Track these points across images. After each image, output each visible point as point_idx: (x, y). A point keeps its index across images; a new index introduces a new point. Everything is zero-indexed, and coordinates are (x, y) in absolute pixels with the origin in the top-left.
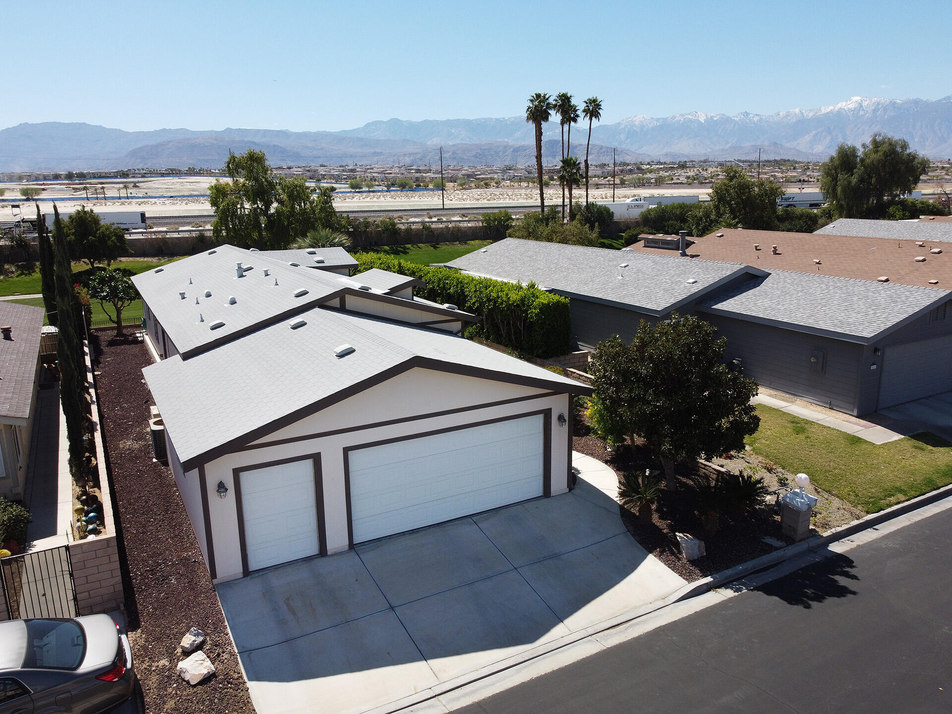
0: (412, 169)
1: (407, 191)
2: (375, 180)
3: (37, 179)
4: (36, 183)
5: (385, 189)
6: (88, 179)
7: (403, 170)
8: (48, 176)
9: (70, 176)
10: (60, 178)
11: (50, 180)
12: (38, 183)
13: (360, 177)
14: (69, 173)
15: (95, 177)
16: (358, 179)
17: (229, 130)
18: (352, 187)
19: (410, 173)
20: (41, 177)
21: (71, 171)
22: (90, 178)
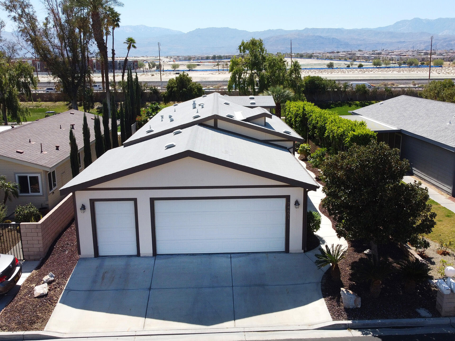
0: (422, 53)
1: (413, 67)
2: (393, 60)
3: (198, 59)
4: (197, 61)
5: (398, 66)
6: (223, 59)
7: (415, 53)
8: (204, 57)
9: (214, 58)
10: (209, 58)
11: (204, 60)
12: (198, 61)
13: (382, 58)
14: (214, 56)
15: (227, 58)
16: (381, 59)
17: (307, 30)
18: (375, 64)
19: (420, 55)
20: (200, 58)
21: (215, 55)
22: (224, 59)
